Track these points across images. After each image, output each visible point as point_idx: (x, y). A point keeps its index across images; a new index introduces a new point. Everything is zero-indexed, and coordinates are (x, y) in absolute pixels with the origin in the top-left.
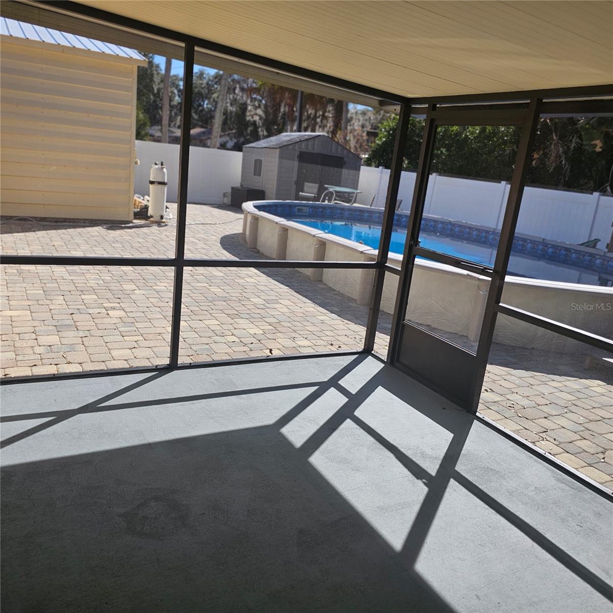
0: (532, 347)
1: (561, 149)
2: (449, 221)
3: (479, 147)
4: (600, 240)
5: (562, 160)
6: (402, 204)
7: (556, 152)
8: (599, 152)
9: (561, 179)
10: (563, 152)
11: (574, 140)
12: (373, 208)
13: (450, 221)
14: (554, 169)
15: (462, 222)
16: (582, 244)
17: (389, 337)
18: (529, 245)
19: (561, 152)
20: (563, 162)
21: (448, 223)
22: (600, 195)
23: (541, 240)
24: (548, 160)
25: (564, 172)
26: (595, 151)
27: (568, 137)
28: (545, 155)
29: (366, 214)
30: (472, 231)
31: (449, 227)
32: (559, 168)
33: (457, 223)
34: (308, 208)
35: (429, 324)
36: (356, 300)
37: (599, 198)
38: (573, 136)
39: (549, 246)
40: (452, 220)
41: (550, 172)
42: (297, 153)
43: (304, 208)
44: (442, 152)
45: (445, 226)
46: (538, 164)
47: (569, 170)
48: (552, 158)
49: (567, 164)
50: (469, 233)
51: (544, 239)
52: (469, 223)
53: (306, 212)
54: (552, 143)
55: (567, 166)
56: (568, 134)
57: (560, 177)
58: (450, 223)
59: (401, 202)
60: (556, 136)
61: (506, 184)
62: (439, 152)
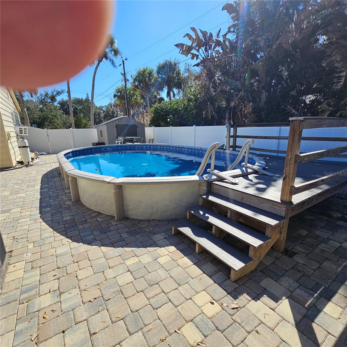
0: (152, 219)
5: (213, 113)
7: (210, 110)
8: (225, 107)
18: (197, 151)
19: (212, 109)
23: (200, 149)
24: (208, 114)
26: (223, 106)
27: (214, 103)
28: (207, 112)
29: (144, 147)
32: (213, 117)
34: (109, 148)
39: (203, 151)
42: (115, 125)
43: (107, 148)
46: (205, 116)
47: (217, 117)
48: (209, 112)
49: (215, 114)
51: (201, 148)
53: (109, 150)
54: (208, 106)
60: (209, 103)
61: (195, 126)
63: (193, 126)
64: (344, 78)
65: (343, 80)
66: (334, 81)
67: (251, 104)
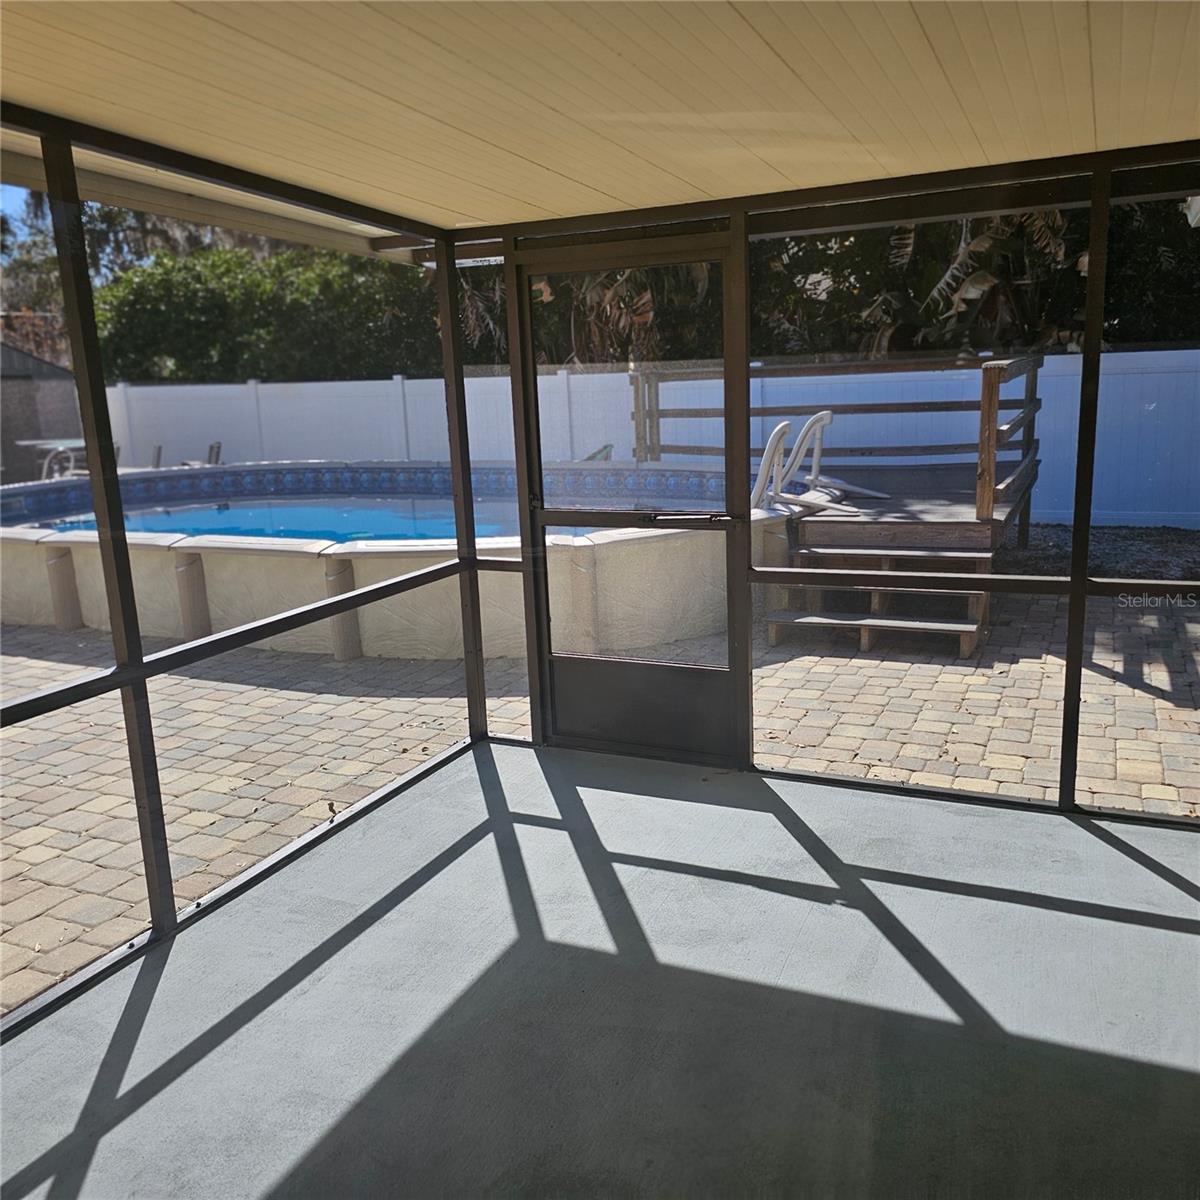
1: (481, 304)
2: (344, 466)
3: (332, 318)
4: (612, 446)
5: (488, 324)
6: (222, 448)
7: (475, 311)
8: (549, 303)
9: (494, 356)
10: (485, 310)
11: (497, 287)
12: (163, 469)
13: (346, 464)
14: (479, 341)
15: (371, 462)
16: (589, 459)
17: (466, 699)
19: (481, 309)
20: (491, 325)
21: (344, 469)
22: (568, 374)
24: (466, 326)
25: (496, 343)
26: (542, 301)
27: (485, 284)
30: (395, 475)
31: (347, 475)
32: (487, 337)
33: (361, 466)
35: (502, 654)
36: (333, 655)
37: (568, 379)
38: (495, 281)
40: (348, 462)
41: (475, 347)
44: (259, 337)
45: (339, 476)
48: (471, 322)
49: (497, 329)
50: (391, 480)
52: (386, 460)
54: (464, 296)
55: (498, 333)
56: (483, 278)
57: (492, 354)
58: (348, 468)
59: (219, 448)
60: (467, 283)
62: (253, 337)
63: (391, 378)
64: (912, 235)
65: (911, 241)
66: (892, 243)
67: (648, 296)
